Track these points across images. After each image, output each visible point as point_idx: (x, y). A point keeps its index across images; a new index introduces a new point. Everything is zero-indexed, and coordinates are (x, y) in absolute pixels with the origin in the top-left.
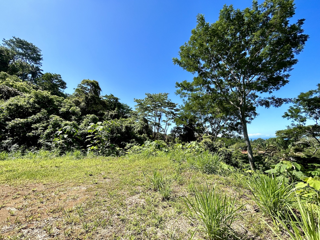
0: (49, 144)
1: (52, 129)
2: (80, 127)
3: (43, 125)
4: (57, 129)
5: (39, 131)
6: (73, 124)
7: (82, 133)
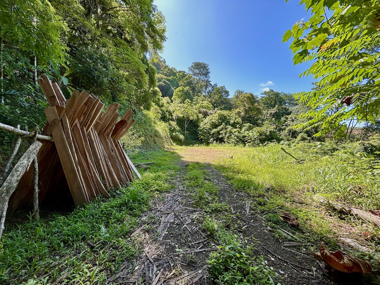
0: (229, 141)
1: (229, 134)
2: (241, 132)
3: (225, 132)
4: (231, 134)
5: (224, 135)
6: (238, 130)
7: (243, 136)
